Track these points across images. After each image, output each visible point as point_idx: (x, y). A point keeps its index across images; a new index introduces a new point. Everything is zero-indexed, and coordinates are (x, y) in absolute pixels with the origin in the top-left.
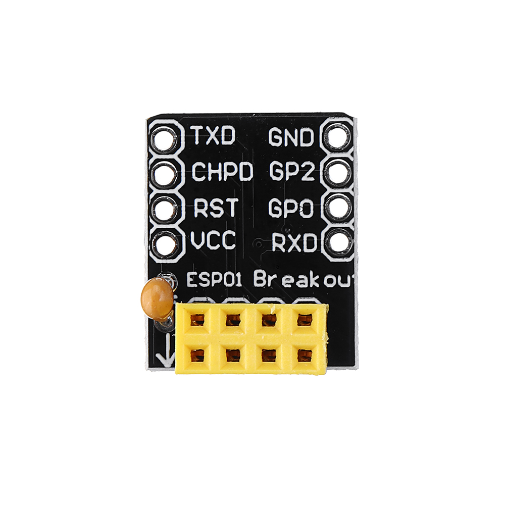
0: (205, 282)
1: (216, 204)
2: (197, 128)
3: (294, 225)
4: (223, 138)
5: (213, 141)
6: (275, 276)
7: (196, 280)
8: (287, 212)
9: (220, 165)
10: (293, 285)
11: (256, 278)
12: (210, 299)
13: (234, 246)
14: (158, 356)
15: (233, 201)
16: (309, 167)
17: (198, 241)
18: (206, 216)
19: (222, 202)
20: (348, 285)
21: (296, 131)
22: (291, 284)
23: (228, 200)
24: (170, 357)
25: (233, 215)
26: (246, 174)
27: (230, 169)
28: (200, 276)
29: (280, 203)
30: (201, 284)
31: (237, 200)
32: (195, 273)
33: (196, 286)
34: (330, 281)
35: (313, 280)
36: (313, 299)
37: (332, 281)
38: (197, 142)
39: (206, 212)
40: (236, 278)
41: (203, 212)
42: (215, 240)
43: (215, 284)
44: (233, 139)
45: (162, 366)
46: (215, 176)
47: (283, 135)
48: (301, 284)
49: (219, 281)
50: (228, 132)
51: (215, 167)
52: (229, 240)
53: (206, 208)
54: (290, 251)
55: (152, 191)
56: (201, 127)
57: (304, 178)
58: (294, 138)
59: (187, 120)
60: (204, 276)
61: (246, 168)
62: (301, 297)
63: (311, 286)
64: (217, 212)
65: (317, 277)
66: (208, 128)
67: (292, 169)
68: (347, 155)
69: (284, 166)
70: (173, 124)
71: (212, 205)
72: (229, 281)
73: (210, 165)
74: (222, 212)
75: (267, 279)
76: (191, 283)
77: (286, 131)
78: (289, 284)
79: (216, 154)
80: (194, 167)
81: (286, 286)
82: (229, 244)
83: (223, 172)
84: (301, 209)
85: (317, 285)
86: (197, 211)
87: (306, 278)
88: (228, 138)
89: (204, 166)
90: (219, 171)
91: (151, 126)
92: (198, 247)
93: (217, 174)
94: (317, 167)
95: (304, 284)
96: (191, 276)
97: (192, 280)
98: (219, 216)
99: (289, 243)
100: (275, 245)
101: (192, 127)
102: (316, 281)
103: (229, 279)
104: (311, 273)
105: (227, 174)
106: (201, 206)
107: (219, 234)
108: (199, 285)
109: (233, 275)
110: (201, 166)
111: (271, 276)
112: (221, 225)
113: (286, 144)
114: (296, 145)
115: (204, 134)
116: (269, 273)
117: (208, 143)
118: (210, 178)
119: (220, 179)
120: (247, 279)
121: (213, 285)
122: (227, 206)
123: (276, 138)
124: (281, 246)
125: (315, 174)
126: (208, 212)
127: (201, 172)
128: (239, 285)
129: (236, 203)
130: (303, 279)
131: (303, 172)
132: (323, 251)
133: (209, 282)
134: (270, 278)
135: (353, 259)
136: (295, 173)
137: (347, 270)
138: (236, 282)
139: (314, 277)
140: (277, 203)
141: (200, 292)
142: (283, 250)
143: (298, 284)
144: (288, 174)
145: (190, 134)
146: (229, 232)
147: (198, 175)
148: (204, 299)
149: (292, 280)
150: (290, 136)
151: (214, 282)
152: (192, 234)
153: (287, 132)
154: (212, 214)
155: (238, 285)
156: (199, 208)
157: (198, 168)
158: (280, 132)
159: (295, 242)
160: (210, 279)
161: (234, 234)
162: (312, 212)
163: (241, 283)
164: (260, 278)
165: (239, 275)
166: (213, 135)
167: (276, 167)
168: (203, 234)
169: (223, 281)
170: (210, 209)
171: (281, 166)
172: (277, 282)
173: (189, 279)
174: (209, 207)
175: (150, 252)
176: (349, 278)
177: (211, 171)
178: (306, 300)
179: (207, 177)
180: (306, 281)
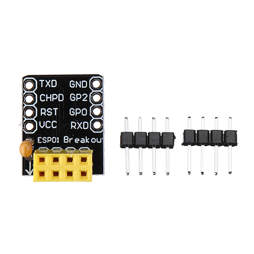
0: (45, 141)
1: (49, 110)
2: (42, 81)
3: (79, 118)
4: (52, 85)
5: (48, 86)
6: (72, 139)
7: (41, 140)
8: (77, 113)
9: (51, 95)
10: (79, 142)
11: (65, 139)
12: (46, 148)
13: (56, 127)
14: (26, 170)
15: (56, 109)
16: (85, 96)
17: (42, 125)
18: (45, 115)
19: (51, 110)
20: (100, 142)
21: (80, 82)
22: (78, 142)
23: (54, 109)
24: (31, 171)
25: (56, 114)
26: (61, 99)
27: (55, 97)
28: (43, 139)
29: (74, 110)
30: (43, 142)
31: (57, 109)
32: (41, 138)
33: (41, 142)
34: (93, 140)
35: (87, 140)
36: (87, 148)
37: (94, 140)
38: (42, 86)
39: (45, 113)
41: (44, 113)
42: (49, 124)
43: (49, 142)
44: (56, 85)
45: (28, 174)
46: (49, 99)
47: (75, 83)
48: (82, 142)
49: (50, 141)
50: (54, 82)
51: (49, 96)
52: (54, 124)
53: (45, 112)
54: (78, 129)
55: (24, 105)
56: (44, 80)
57: (83, 100)
58: (79, 84)
59: (38, 77)
60: (45, 139)
61: (61, 96)
62: (82, 147)
63: (86, 142)
64: (50, 113)
65: (89, 139)
66: (46, 81)
67: (79, 96)
68: (100, 91)
70: (33, 79)
71: (47, 111)
72: (54, 141)
73: (47, 95)
74: (52, 113)
75: (69, 140)
76: (39, 141)
77: (76, 81)
79: (49, 91)
80: (41, 96)
81: (76, 143)
82: (54, 126)
83: (52, 98)
84: (82, 112)
85: (89, 142)
86: (42, 113)
87: (84, 139)
88: (54, 85)
89: (45, 96)
90: (50, 98)
91: (24, 80)
92: (42, 127)
93: (50, 99)
94: (89, 96)
95: (83, 141)
96: (39, 139)
98: (50, 115)
99: (77, 125)
100: (72, 126)
101: (40, 81)
102: (88, 140)
103: (54, 140)
104: (86, 137)
105: (53, 99)
106: (43, 111)
107: (50, 122)
108: (42, 142)
109: (56, 138)
110: (43, 96)
111: (71, 138)
112: (51, 118)
113: (76, 87)
114: (80, 87)
115: (45, 83)
116: (70, 137)
117: (46, 86)
118: (47, 100)
119: (51, 100)
120: (61, 140)
121: (48, 142)
122: (53, 111)
123: (73, 84)
124: (74, 127)
125: (88, 99)
126: (46, 113)
127: (43, 98)
128: (58, 142)
129: (57, 110)
130: (83, 140)
131: (83, 97)
132: (91, 129)
133: (46, 141)
134: (70, 139)
135: (103, 132)
136: (80, 98)
137: (100, 136)
138: (57, 141)
139: (87, 139)
141: (43, 145)
142: (75, 128)
143: (81, 142)
144: (77, 99)
145: (39, 83)
146: (54, 121)
147: (42, 99)
148: (44, 148)
149: (79, 140)
150: (78, 84)
151: (48, 141)
152: (40, 122)
153: (77, 82)
154: (48, 114)
155: (57, 142)
156: (42, 112)
157: (42, 96)
158: (74, 82)
159: (80, 125)
160: (47, 140)
161: (56, 122)
162: (86, 113)
163: (59, 141)
164: (66, 139)
165: (58, 138)
166: (48, 83)
167: (72, 96)
168: (44, 122)
169: (52, 140)
170: (47, 112)
171: (75, 95)
172: (73, 141)
173: (39, 140)
174: (46, 111)
175: (23, 129)
176: (101, 139)
177: (47, 98)
178: (84, 148)
179: (46, 100)
180: (84, 140)
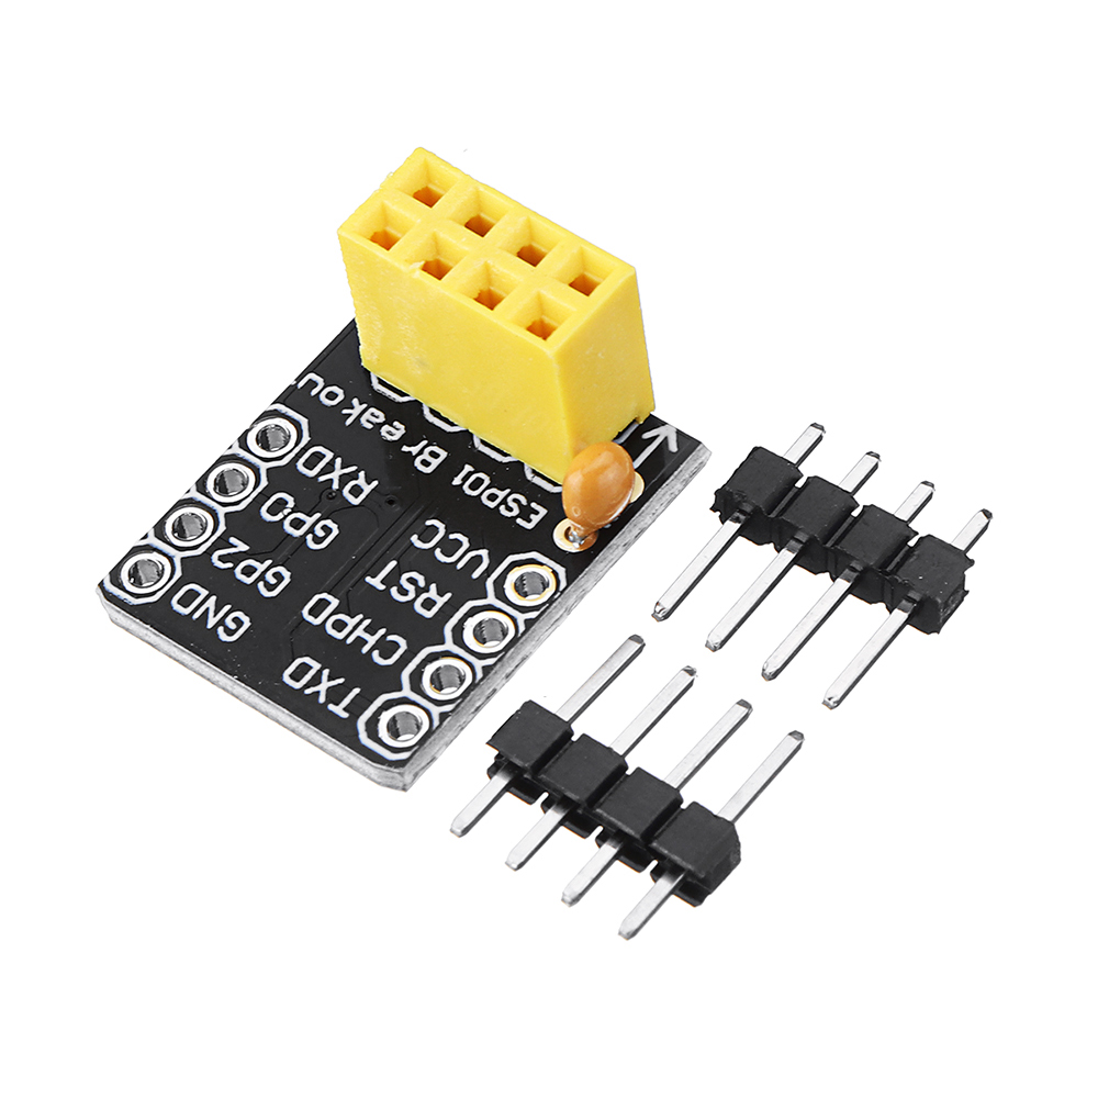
0: (515, 500)
1: (404, 592)
2: (338, 710)
3: (317, 498)
4: (312, 673)
5: (330, 678)
6: (405, 449)
7: (526, 513)
8: (309, 521)
9: (349, 641)
10: (389, 422)
11: (435, 463)
12: (529, 476)
13: (429, 523)
14: (673, 447)
15: (376, 582)
16: (221, 558)
17: (477, 560)
18: (433, 587)
19: (394, 591)
20: (312, 376)
21: (196, 616)
22: (391, 425)
23: (382, 587)
24: (657, 436)
25: (393, 564)
26: (323, 604)
27: (339, 626)
28: (516, 512)
29: (310, 537)
30: (524, 501)
31: (368, 579)
32: (519, 521)
33: (533, 505)
34: (332, 396)
35: (355, 412)
36: (377, 386)
37: (328, 394)
38: (357, 691)
39: (428, 591)
40: (465, 479)
41: (433, 593)
42: (449, 547)
43: (503, 490)
44: (298, 661)
45: (679, 433)
46: (371, 630)
47: (221, 622)
48: (377, 417)
49: (494, 490)
50: (296, 676)
51: (361, 642)
52: (431, 532)
53: (424, 596)
54: (354, 468)
55: (484, 667)
56: (331, 707)
57: (243, 547)
58: (208, 609)
59: (343, 732)
60: (510, 509)
61: (315, 612)
62: (392, 401)
63: (365, 406)
64: (412, 581)
65: (345, 411)
66: (322, 699)
67: (248, 571)
68: (153, 541)
69: (257, 581)
70: (369, 737)
71: (412, 595)
72: (479, 482)
73: (365, 650)
74: (405, 576)
75: (421, 452)
76: (537, 513)
77: (210, 626)
78: (394, 427)
79: (345, 660)
80: (390, 662)
81: (403, 427)
82: (435, 530)
83: (356, 628)
84: (286, 511)
85: (355, 401)
86: (441, 601)
87: (363, 420)
88: (305, 668)
89: (376, 654)
90: (360, 632)
92: (484, 553)
93: (366, 630)
94: (209, 552)
95: (372, 414)
96: (529, 521)
97: (532, 516)
98: (414, 575)
99: (344, 480)
100: (367, 489)
101: (345, 715)
102: (352, 408)
103: (476, 485)
104: (349, 422)
105: (351, 622)
106: (428, 604)
107: (438, 551)
108: (529, 502)
109: (466, 487)
110: (381, 655)
111: (410, 452)
112: (425, 562)
113: (228, 607)
114: (214, 598)
115: (335, 695)
116: (411, 457)
117: (341, 681)
118: (382, 632)
119: (367, 622)
120: (450, 468)
121: (508, 491)
122: (392, 580)
123: (233, 625)
124: (361, 481)
125: (222, 542)
126: (426, 590)
127: (386, 648)
128: (468, 468)
130: (368, 421)
131: (236, 558)
132: (306, 439)
133: (510, 499)
134: (414, 450)
135: (274, 403)
136: (251, 562)
137: (291, 397)
138: (470, 474)
139: (350, 415)
140: (313, 540)
141: (535, 493)
142: (362, 474)
143: (382, 418)
144: (261, 567)
145: (356, 709)
146: (419, 544)
147: (396, 646)
148: (538, 481)
149: (386, 428)
150: (211, 613)
151: (501, 494)
152: (476, 575)
153: (211, 622)
154: (422, 583)
155: (472, 469)
156: (434, 603)
157: (385, 656)
158: (221, 629)
159: (335, 476)
160: (509, 503)
161: (414, 538)
162: (274, 498)
163: (463, 468)
164: (429, 459)
165: (457, 481)
166: (323, 688)
167: (270, 587)
168: (460, 566)
169: (487, 488)
170: (419, 591)
171: (261, 585)
172: (408, 439)
173: (535, 519)
174: (417, 596)
175: (561, 588)
176: (301, 384)
177: (372, 640)
178: (388, 393)
179: (384, 636)
180: (367, 415)
